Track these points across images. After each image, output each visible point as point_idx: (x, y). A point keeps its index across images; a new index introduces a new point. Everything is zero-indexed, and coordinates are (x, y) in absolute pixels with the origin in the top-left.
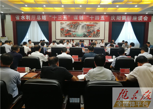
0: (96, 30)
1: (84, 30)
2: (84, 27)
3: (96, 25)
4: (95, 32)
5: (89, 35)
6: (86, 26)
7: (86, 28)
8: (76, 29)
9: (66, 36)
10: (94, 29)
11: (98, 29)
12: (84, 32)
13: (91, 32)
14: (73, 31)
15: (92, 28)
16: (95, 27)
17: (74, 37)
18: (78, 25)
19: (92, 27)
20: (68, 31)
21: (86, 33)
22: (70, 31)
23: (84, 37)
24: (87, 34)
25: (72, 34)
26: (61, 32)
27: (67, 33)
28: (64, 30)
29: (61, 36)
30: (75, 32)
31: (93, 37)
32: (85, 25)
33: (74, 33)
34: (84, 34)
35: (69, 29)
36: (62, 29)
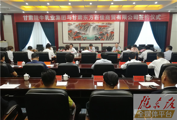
0: (109, 32)
3: (110, 26)
4: (109, 35)
5: (101, 37)
6: (98, 27)
7: (97, 30)
8: (86, 30)
9: (75, 40)
10: (107, 31)
11: (112, 30)
12: (95, 34)
14: (83, 34)
15: (105, 30)
16: (108, 28)
17: (84, 40)
18: (89, 27)
20: (78, 33)
23: (96, 40)
24: (99, 36)
25: (82, 37)
26: (69, 34)
27: (76, 36)
28: (72, 33)
30: (85, 34)
31: (106, 40)
33: (84, 36)
34: (96, 36)
35: (78, 31)
36: (70, 31)
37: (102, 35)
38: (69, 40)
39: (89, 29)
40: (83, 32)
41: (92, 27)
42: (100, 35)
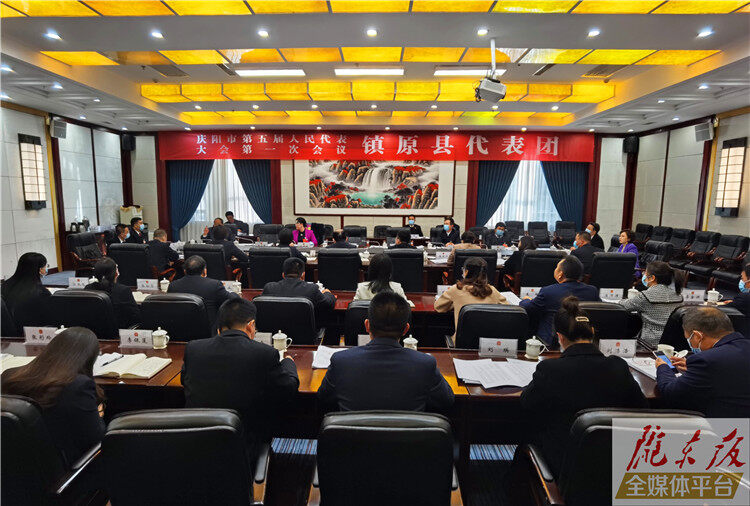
0: (424, 185)
1: (387, 186)
2: (388, 175)
3: (427, 168)
4: (424, 192)
5: (402, 201)
6: (393, 171)
7: (391, 178)
8: (361, 180)
9: (328, 205)
10: (419, 181)
11: (433, 181)
12: (385, 191)
13: (408, 191)
14: (352, 189)
15: (414, 179)
16: (421, 174)
17: (355, 206)
18: (366, 170)
19: (411, 176)
20: (335, 189)
21: (392, 196)
22: (341, 187)
23: (387, 206)
24: (396, 197)
25: (349, 197)
26: (312, 190)
27: (333, 195)
28: (320, 186)
29: (312, 204)
30: (356, 190)
31: (417, 207)
32: (391, 167)
33: (353, 195)
34: (386, 197)
35: (338, 182)
36: (316, 181)
37: (405, 192)
38: (312, 206)
39: (367, 175)
40: (352, 185)
41: (376, 172)
42: (398, 193)
